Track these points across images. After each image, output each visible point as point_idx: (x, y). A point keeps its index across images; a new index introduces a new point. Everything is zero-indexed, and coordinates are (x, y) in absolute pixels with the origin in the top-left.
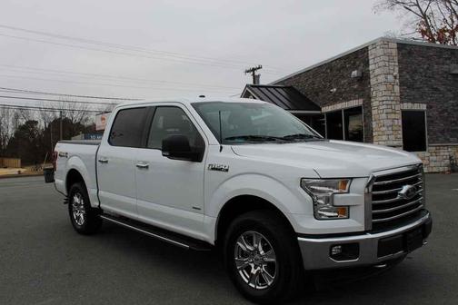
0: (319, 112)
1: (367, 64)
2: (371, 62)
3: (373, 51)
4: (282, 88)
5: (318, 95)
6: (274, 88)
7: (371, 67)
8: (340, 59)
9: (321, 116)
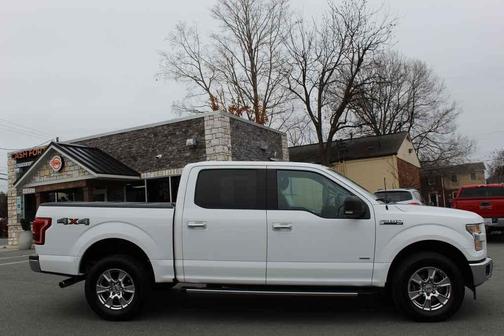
0: (138, 178)
1: (202, 133)
2: (207, 132)
3: (211, 122)
4: (81, 148)
5: (136, 160)
6: (74, 147)
7: (207, 137)
8: (168, 125)
9: (141, 182)
